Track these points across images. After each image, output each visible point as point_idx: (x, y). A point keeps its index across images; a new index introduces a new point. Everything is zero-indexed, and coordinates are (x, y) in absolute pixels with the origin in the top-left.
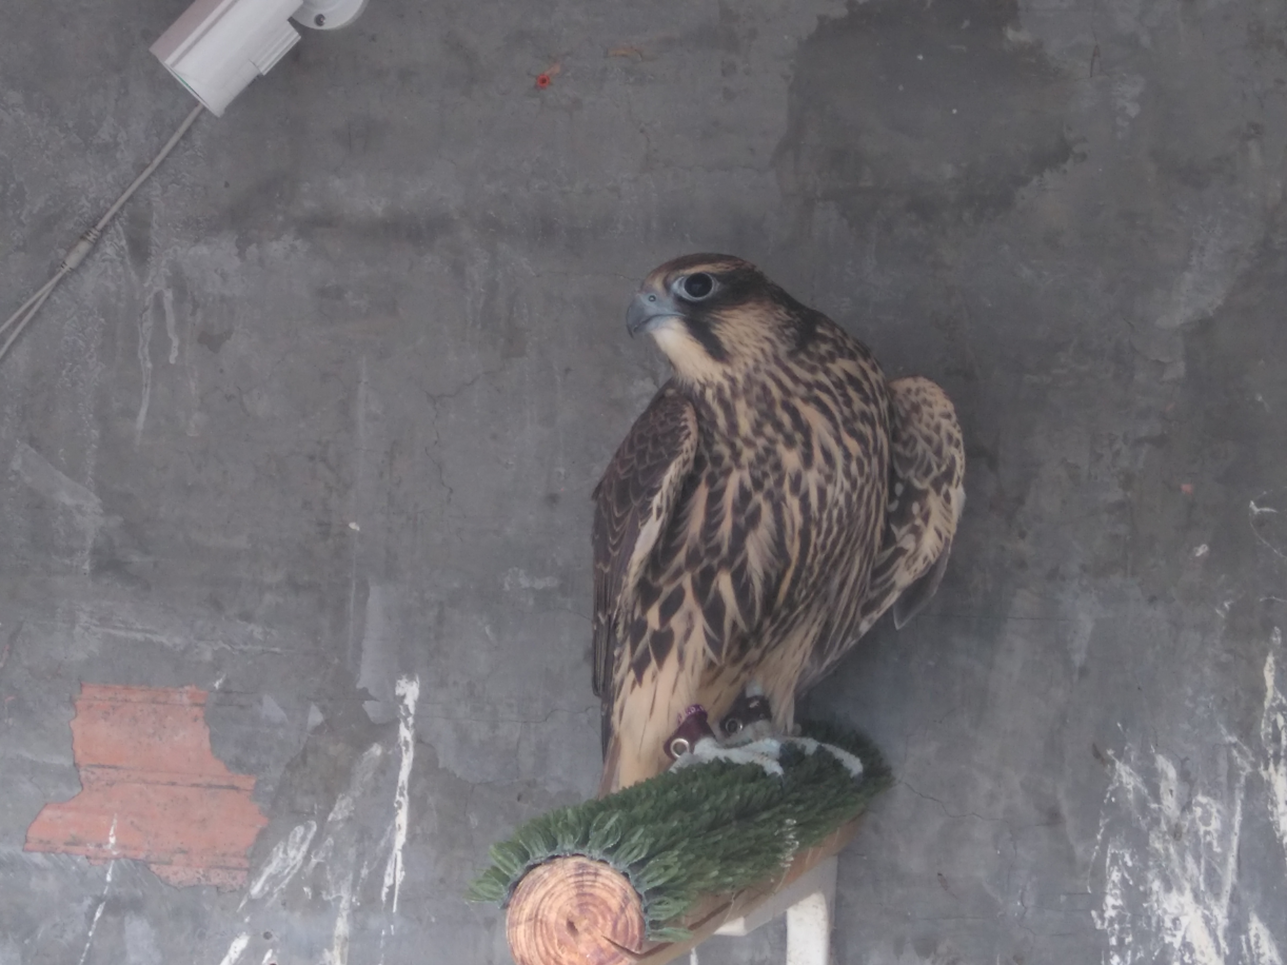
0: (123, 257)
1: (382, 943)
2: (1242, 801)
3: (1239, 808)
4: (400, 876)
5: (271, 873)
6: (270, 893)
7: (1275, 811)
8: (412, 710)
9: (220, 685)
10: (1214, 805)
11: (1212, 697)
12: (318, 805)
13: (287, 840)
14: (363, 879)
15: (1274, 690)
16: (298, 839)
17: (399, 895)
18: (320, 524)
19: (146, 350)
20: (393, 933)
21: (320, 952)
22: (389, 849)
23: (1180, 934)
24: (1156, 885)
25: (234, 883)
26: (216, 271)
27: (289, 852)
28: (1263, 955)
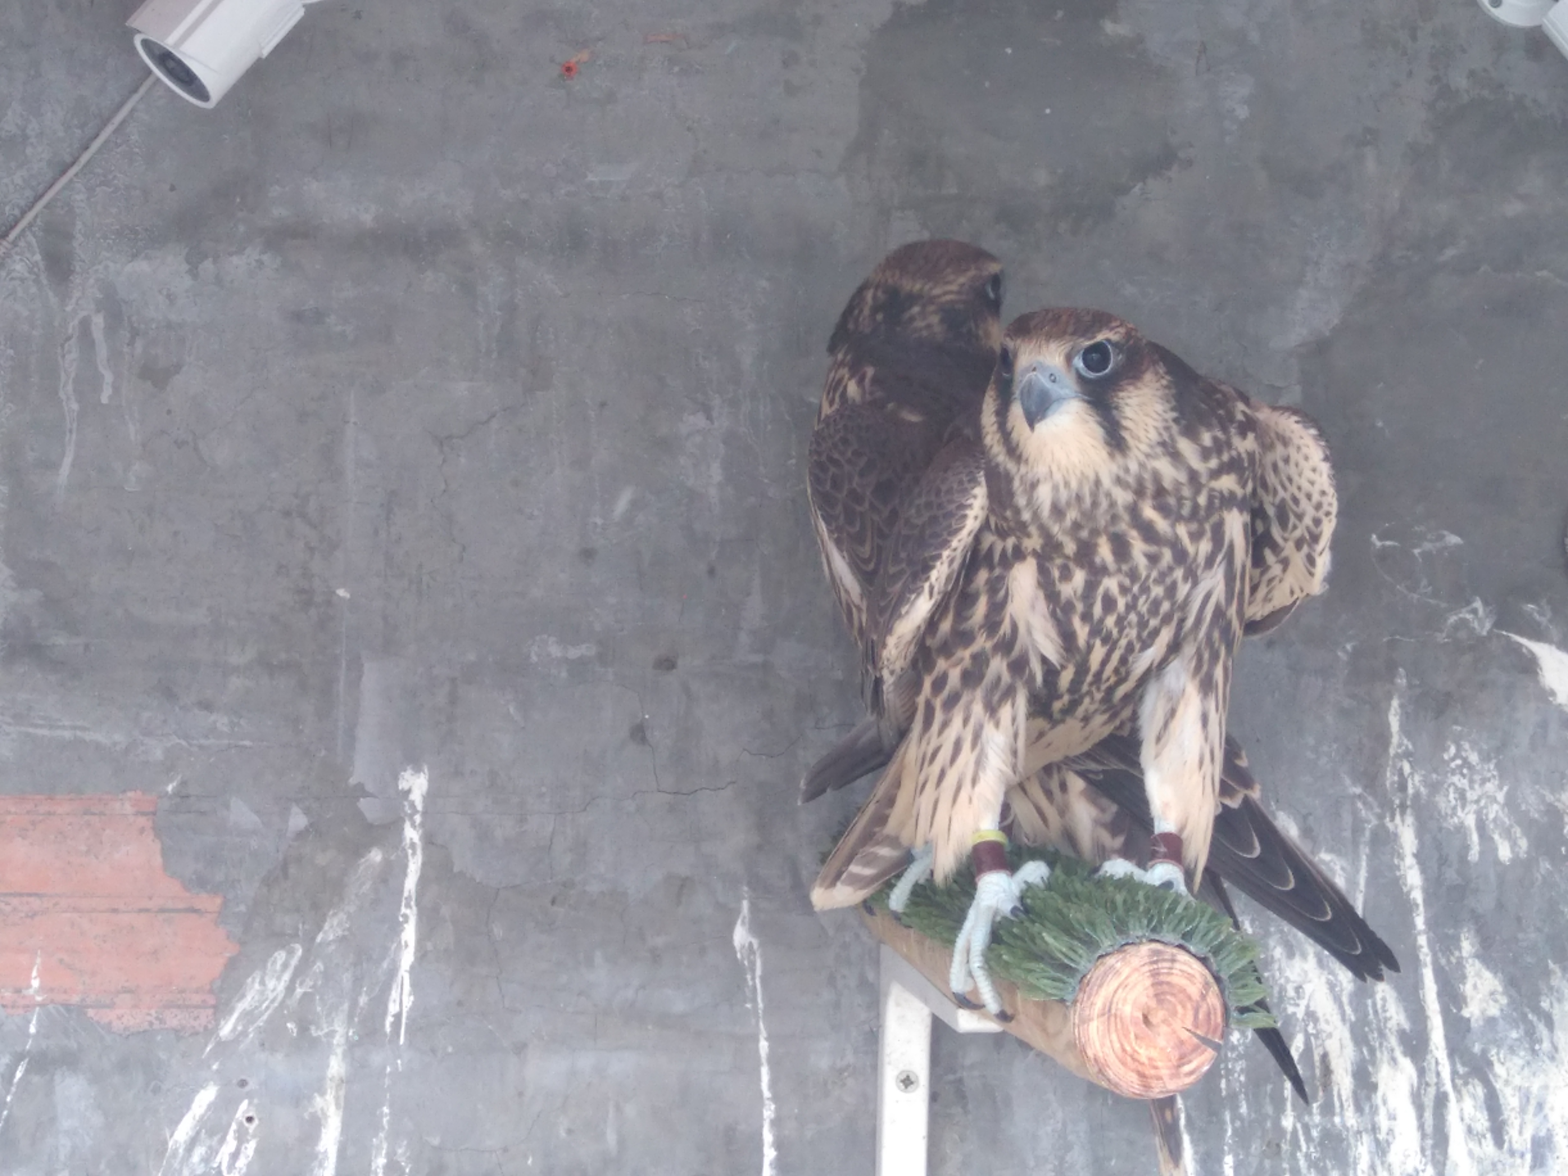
0: (38, 275)
1: (387, 1081)
2: (1367, 856)
3: (1364, 864)
4: (408, 1001)
5: (244, 1010)
6: (244, 1033)
7: (1402, 863)
8: (419, 807)
9: (174, 788)
10: (1337, 863)
11: (1335, 746)
12: (304, 923)
13: (264, 967)
14: (362, 1009)
15: (1400, 735)
16: (278, 967)
17: (406, 1024)
18: (301, 591)
19: (70, 388)
20: (400, 1069)
21: (310, 1099)
22: (393, 972)
23: (1303, 1003)
24: (1278, 952)
25: (196, 1024)
26: (160, 292)
27: (267, 982)
28: (1390, 1018)
